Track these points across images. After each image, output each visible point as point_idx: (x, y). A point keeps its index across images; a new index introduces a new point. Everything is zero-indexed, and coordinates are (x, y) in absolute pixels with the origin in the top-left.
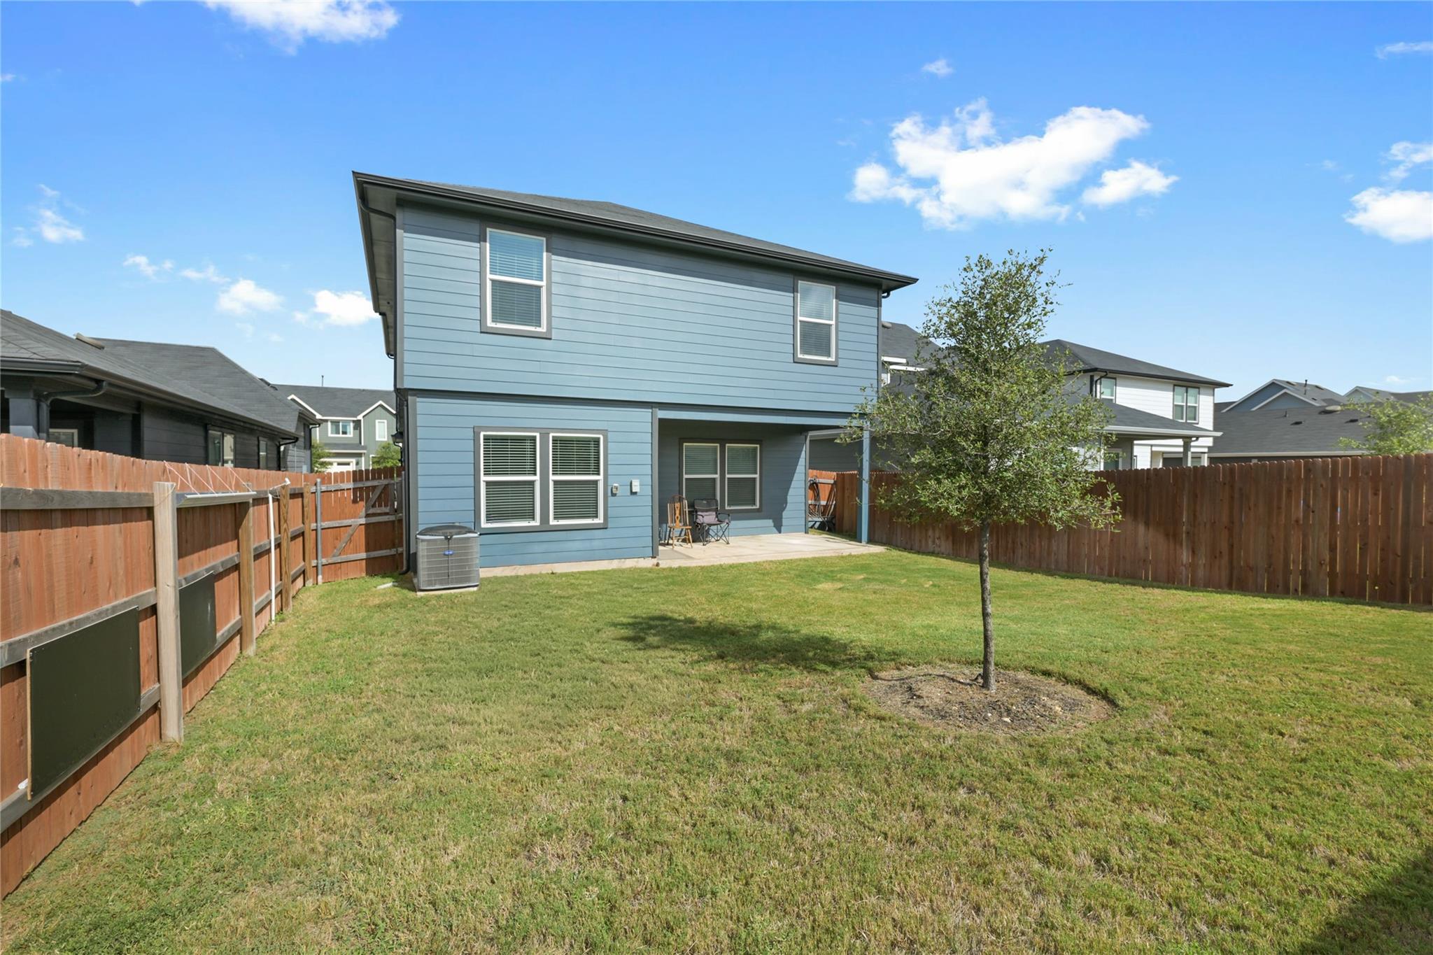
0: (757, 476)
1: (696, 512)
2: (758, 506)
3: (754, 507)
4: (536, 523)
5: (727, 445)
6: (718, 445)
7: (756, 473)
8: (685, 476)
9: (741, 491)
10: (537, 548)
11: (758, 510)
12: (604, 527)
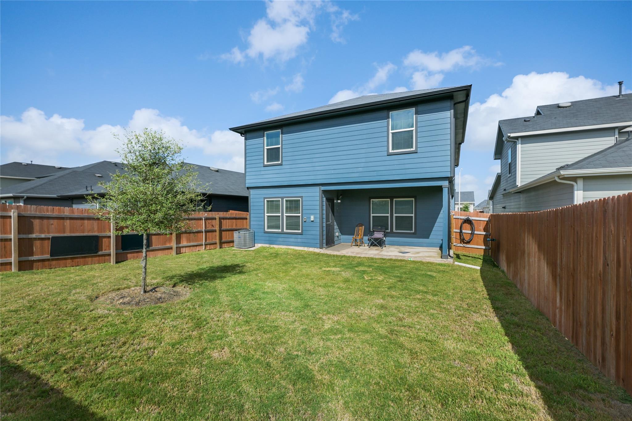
0: (413, 215)
1: (374, 232)
2: (413, 231)
3: (411, 232)
4: (280, 231)
5: (394, 199)
6: (389, 199)
7: (413, 214)
8: (372, 215)
9: (404, 223)
10: (280, 239)
11: (413, 233)
12: (301, 234)
